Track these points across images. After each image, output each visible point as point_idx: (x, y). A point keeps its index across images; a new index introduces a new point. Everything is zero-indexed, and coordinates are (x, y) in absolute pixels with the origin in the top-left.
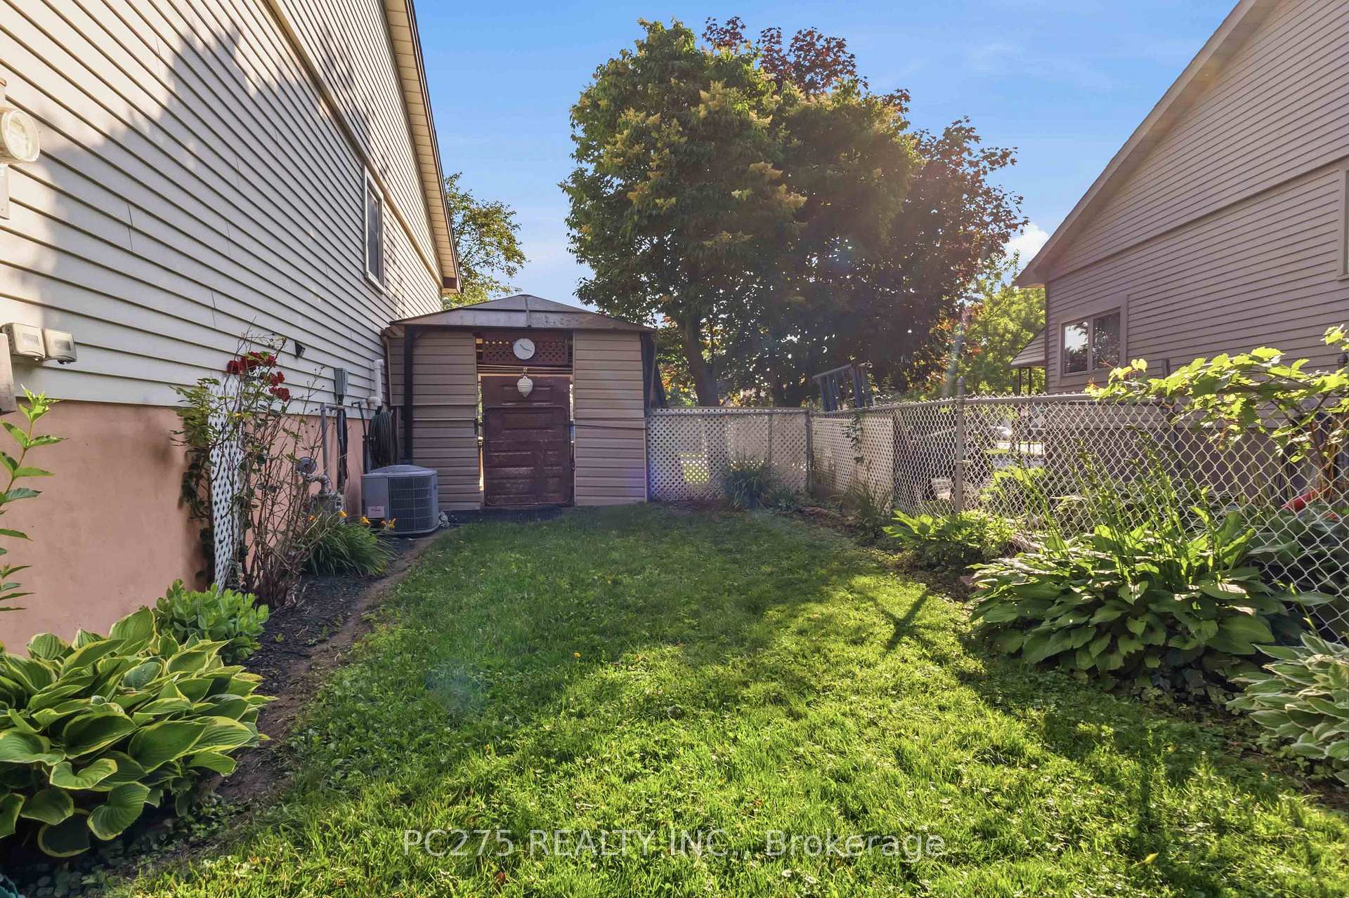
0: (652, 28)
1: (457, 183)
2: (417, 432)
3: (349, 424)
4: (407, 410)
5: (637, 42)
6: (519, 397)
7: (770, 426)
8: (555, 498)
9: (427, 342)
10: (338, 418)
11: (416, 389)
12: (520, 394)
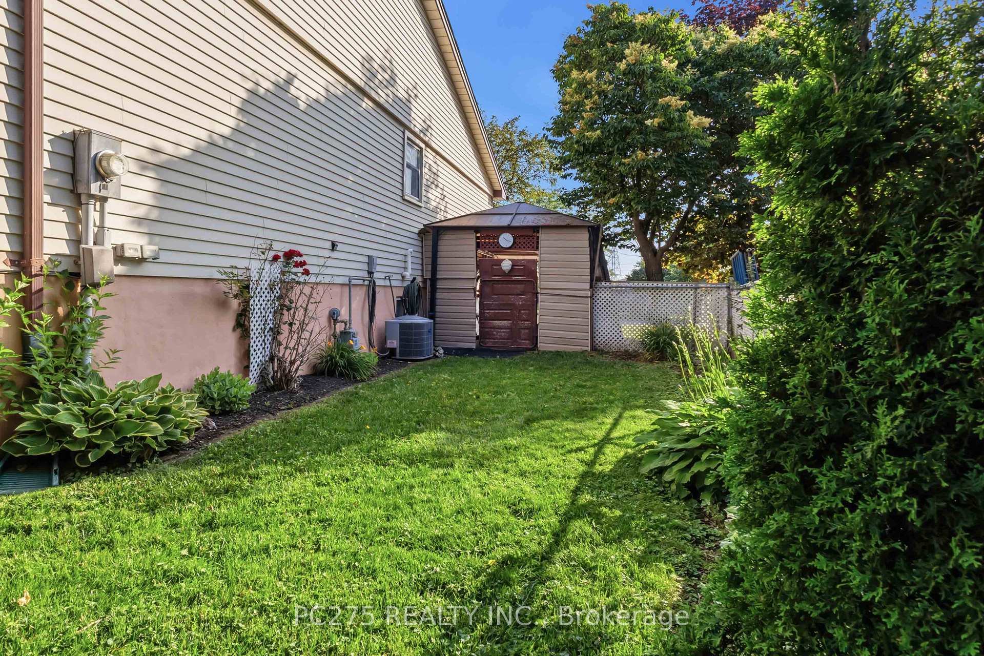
0: (595, 10)
1: (516, 124)
2: (439, 295)
3: (377, 289)
4: (434, 280)
5: (583, 22)
6: (503, 274)
7: (695, 297)
8: (526, 343)
9: (447, 237)
10: (369, 286)
11: (439, 268)
12: (504, 272)
